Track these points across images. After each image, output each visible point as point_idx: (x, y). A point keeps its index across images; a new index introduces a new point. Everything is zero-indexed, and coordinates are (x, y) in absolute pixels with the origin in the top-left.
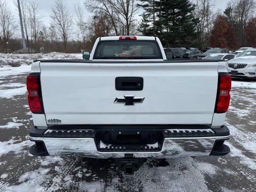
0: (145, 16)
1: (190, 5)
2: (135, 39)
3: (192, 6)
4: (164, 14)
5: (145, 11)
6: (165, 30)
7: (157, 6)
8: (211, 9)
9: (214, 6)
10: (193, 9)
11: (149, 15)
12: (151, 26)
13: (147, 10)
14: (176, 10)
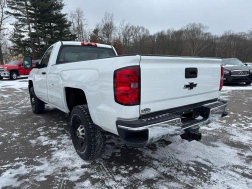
0: (17, 25)
1: (66, 22)
2: (96, 46)
3: (68, 23)
4: (40, 26)
5: (17, 20)
6: (43, 43)
7: (31, 17)
8: (84, 28)
9: (87, 25)
10: (69, 25)
11: (23, 25)
12: (27, 37)
13: (20, 20)
14: (53, 25)
